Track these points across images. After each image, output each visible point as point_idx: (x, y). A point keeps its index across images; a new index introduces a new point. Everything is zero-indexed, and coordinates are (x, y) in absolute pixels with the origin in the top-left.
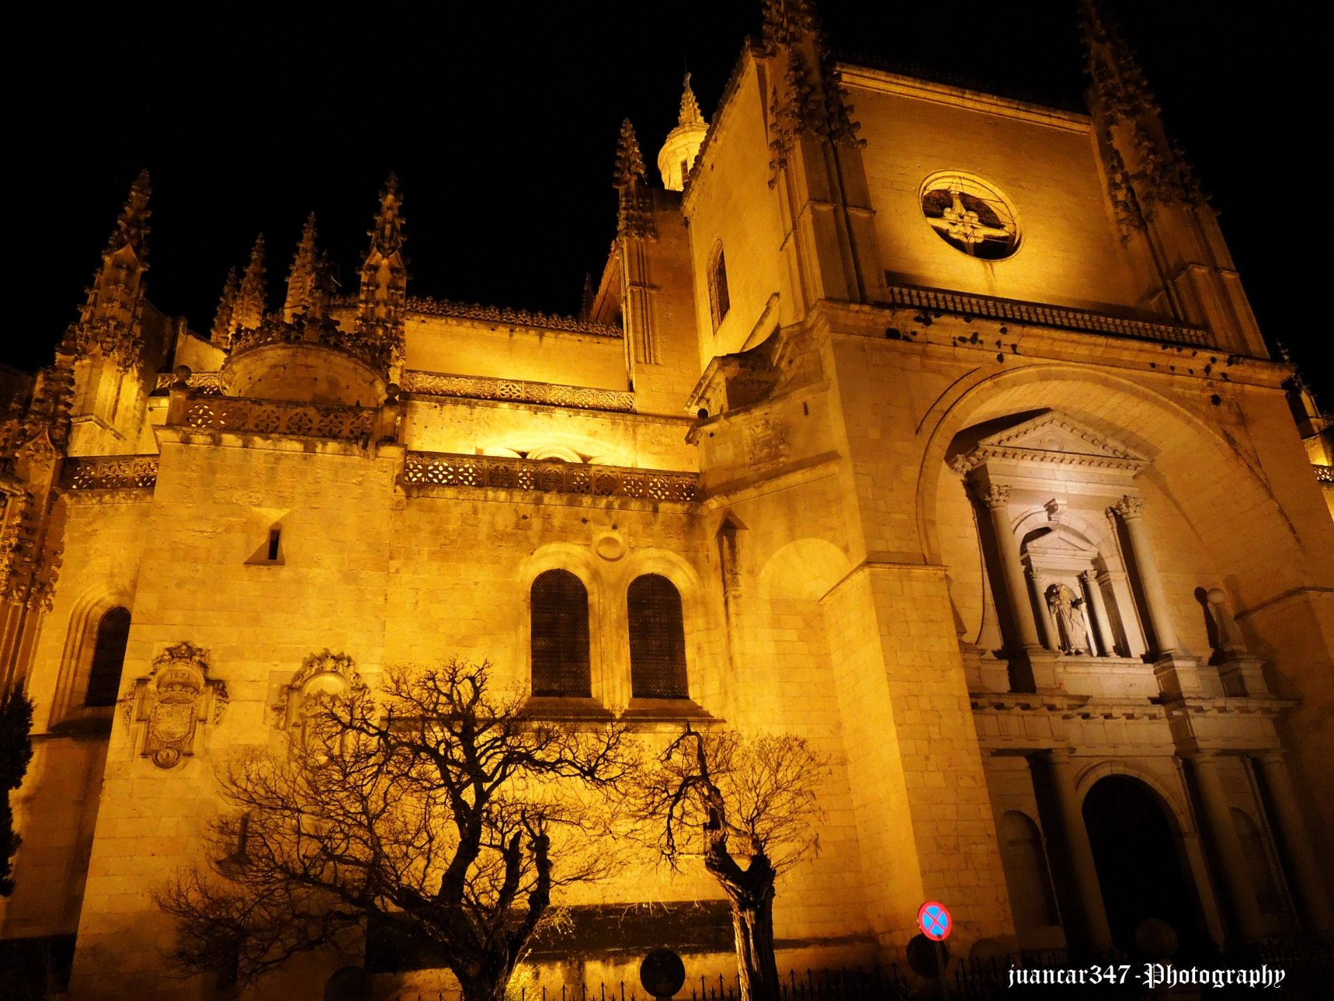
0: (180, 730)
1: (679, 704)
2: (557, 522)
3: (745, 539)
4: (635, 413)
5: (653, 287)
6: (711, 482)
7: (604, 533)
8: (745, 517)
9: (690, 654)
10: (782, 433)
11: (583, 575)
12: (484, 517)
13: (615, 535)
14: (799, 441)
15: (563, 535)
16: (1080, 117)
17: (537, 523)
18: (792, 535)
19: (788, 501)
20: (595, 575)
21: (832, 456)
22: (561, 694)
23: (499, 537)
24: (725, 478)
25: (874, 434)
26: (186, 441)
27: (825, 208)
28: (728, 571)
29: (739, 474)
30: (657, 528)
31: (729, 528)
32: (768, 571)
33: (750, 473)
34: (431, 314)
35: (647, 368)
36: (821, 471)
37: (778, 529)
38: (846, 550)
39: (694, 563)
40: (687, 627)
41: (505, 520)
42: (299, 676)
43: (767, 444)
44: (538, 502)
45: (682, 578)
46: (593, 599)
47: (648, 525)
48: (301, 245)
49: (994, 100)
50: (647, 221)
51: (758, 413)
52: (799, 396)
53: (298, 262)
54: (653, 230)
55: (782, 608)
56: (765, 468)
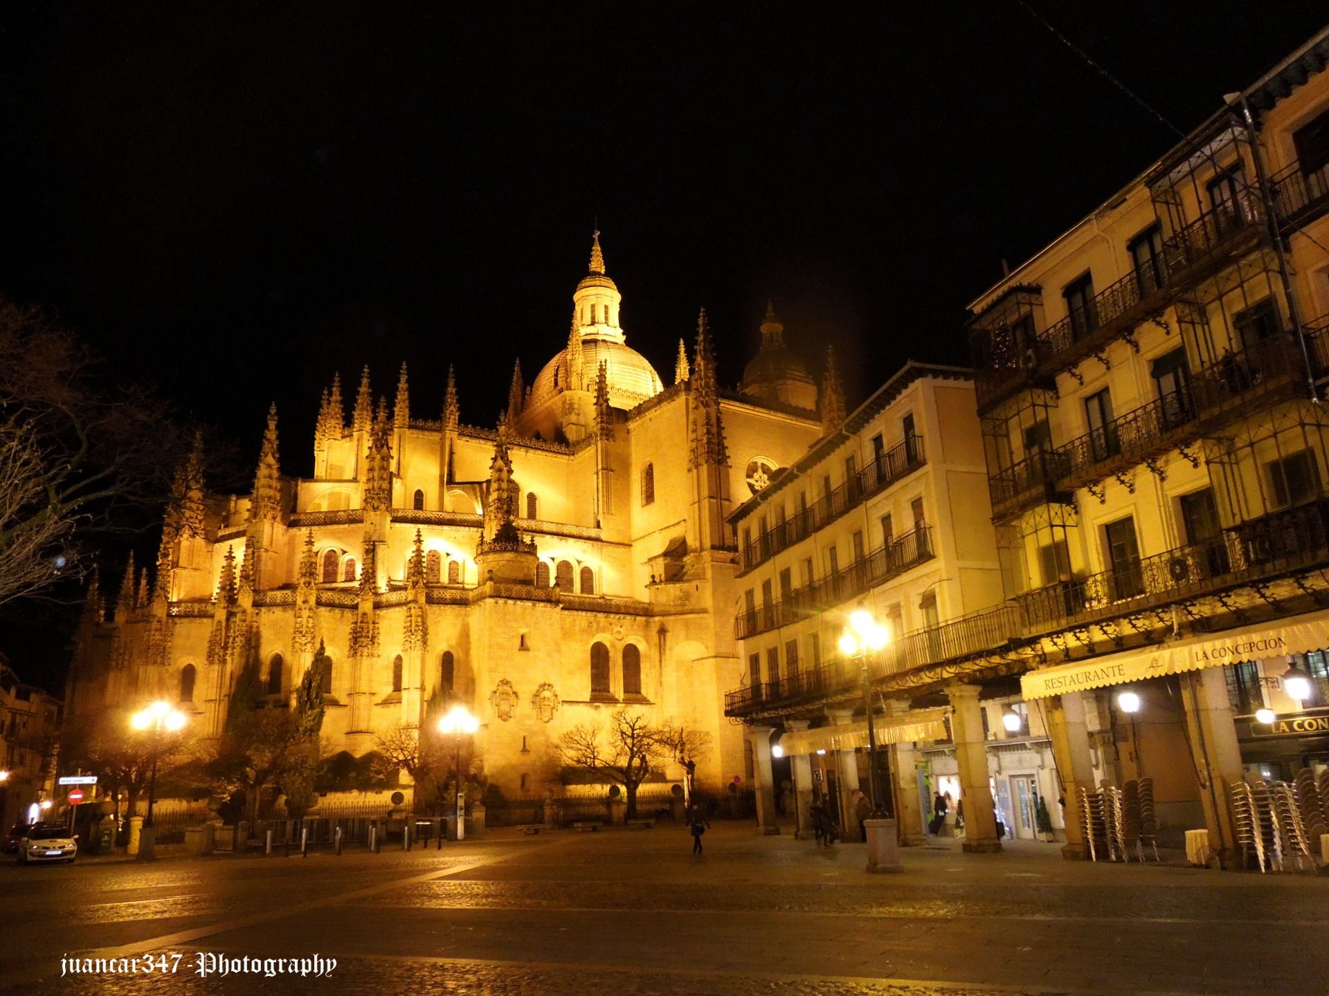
0: (507, 709)
1: (639, 696)
2: (601, 625)
3: (669, 635)
4: (602, 541)
5: (612, 470)
6: (656, 609)
7: (618, 629)
8: (669, 627)
9: (643, 676)
10: (687, 596)
11: (608, 645)
12: (577, 622)
13: (621, 630)
14: (693, 600)
15: (604, 630)
16: (818, 423)
17: (595, 625)
18: (687, 638)
19: (687, 625)
20: (613, 646)
21: (704, 611)
22: (600, 691)
23: (583, 631)
24: (662, 609)
25: (722, 605)
26: (496, 603)
27: (713, 501)
28: (661, 648)
29: (667, 609)
30: (635, 627)
31: (662, 631)
32: (677, 649)
33: (673, 610)
34: (471, 436)
35: (608, 516)
36: (701, 615)
37: (682, 633)
38: (707, 648)
39: (647, 641)
40: (642, 665)
41: (584, 624)
42: (538, 691)
43: (680, 599)
44: (595, 616)
45: (642, 647)
46: (611, 654)
47: (632, 626)
48: (400, 386)
49: (783, 415)
50: (611, 431)
51: (678, 585)
52: (695, 583)
53: (399, 397)
54: (613, 436)
55: (680, 663)
56: (679, 609)
